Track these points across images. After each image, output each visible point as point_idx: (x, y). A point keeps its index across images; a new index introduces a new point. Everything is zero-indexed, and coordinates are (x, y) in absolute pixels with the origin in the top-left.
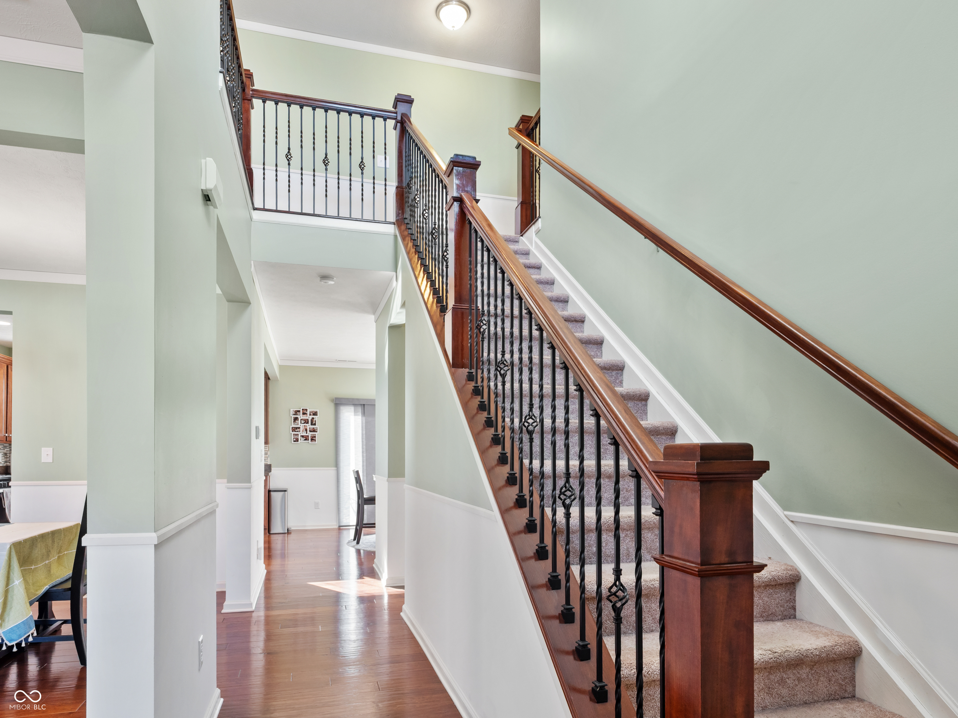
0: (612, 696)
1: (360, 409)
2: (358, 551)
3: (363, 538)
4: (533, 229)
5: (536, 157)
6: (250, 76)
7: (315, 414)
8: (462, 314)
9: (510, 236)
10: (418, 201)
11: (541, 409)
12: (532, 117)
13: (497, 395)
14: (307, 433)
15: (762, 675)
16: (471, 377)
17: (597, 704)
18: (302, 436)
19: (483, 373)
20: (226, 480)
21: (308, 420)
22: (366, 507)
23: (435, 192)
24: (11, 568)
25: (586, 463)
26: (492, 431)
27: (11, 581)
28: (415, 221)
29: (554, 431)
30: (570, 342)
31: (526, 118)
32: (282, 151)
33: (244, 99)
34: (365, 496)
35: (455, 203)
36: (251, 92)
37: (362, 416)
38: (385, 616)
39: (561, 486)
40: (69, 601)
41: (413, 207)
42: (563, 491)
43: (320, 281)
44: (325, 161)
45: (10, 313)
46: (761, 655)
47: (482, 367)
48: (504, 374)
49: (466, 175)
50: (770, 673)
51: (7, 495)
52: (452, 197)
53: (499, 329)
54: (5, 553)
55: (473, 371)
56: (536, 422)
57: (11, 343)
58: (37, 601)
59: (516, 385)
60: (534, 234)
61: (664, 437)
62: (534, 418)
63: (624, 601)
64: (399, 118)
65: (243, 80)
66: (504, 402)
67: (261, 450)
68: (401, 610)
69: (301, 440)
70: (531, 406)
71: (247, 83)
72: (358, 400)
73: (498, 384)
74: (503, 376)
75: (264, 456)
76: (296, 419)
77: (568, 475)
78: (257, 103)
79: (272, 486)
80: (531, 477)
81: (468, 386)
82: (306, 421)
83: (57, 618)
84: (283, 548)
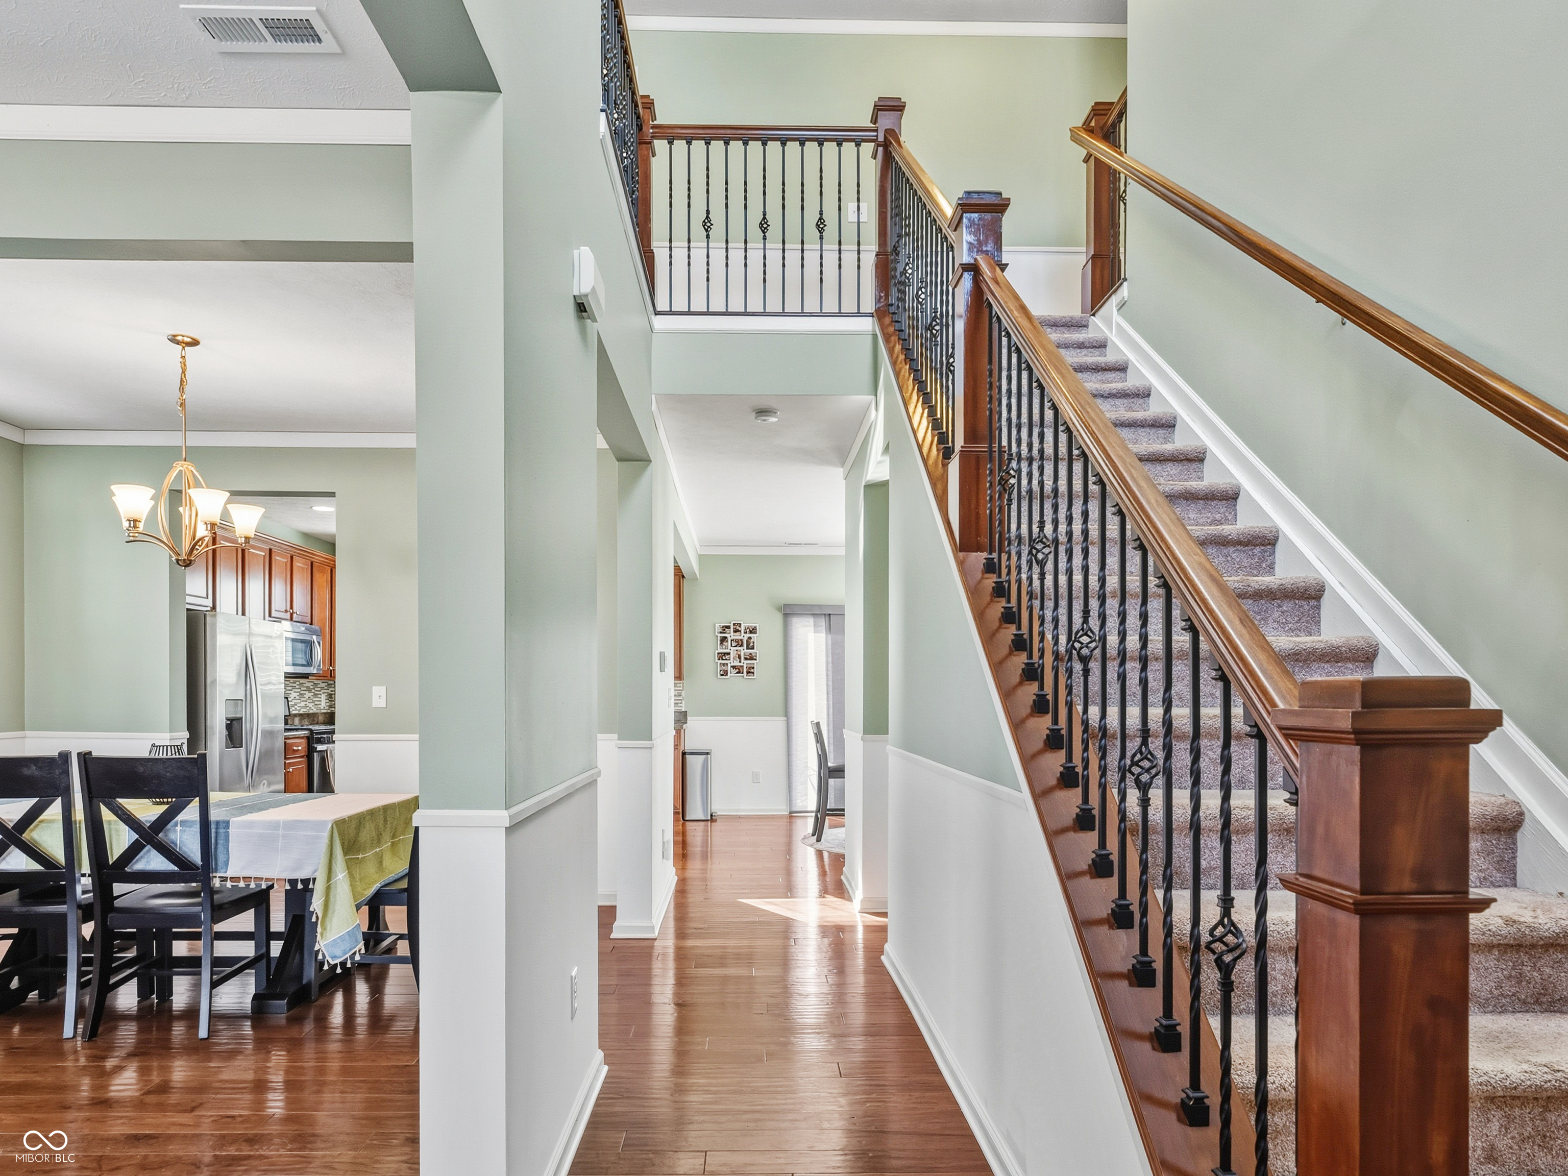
0: (1215, 1116)
1: (822, 622)
2: (820, 853)
3: (828, 832)
4: (1112, 304)
5: (1119, 173)
6: (649, 105)
7: (753, 631)
8: (978, 459)
9: (1071, 317)
10: (910, 274)
11: (1103, 618)
12: (1112, 103)
13: (1031, 596)
14: (740, 662)
15: (1528, 1111)
16: (991, 567)
17: (1189, 1128)
18: (733, 667)
19: (1009, 559)
20: (615, 736)
21: (742, 640)
22: (831, 781)
23: (937, 258)
24: (334, 856)
25: (1175, 711)
26: (1023, 658)
27: (333, 875)
28: (905, 307)
29: (1123, 656)
30: (1149, 502)
31: (1102, 107)
32: (698, 216)
33: (640, 143)
34: (830, 764)
35: (966, 275)
36: (651, 131)
37: (826, 634)
38: (859, 960)
39: (1133, 751)
40: (405, 907)
41: (903, 284)
42: (1136, 759)
43: (756, 418)
44: (762, 225)
45: (332, 494)
46: (1526, 1072)
47: (1007, 549)
48: (1043, 559)
49: (984, 225)
50: (1546, 1109)
51: (331, 753)
52: (961, 264)
53: (1035, 482)
54: (326, 835)
55: (995, 555)
56: (1095, 640)
57: (334, 536)
58: (366, 905)
59: (1063, 579)
60: (1115, 310)
61: (1350, 665)
62: (1091, 635)
63: (1238, 952)
64: (881, 138)
65: (639, 113)
66: (1042, 608)
67: (669, 690)
68: (882, 953)
69: (732, 673)
70: (1086, 613)
71: (646, 117)
72: (820, 607)
73: (1033, 576)
74: (1042, 564)
75: (673, 698)
76: (724, 640)
77: (1145, 733)
78: (660, 145)
79: (689, 747)
80: (1085, 735)
81: (987, 581)
82: (739, 643)
83: (391, 931)
84: (705, 843)
